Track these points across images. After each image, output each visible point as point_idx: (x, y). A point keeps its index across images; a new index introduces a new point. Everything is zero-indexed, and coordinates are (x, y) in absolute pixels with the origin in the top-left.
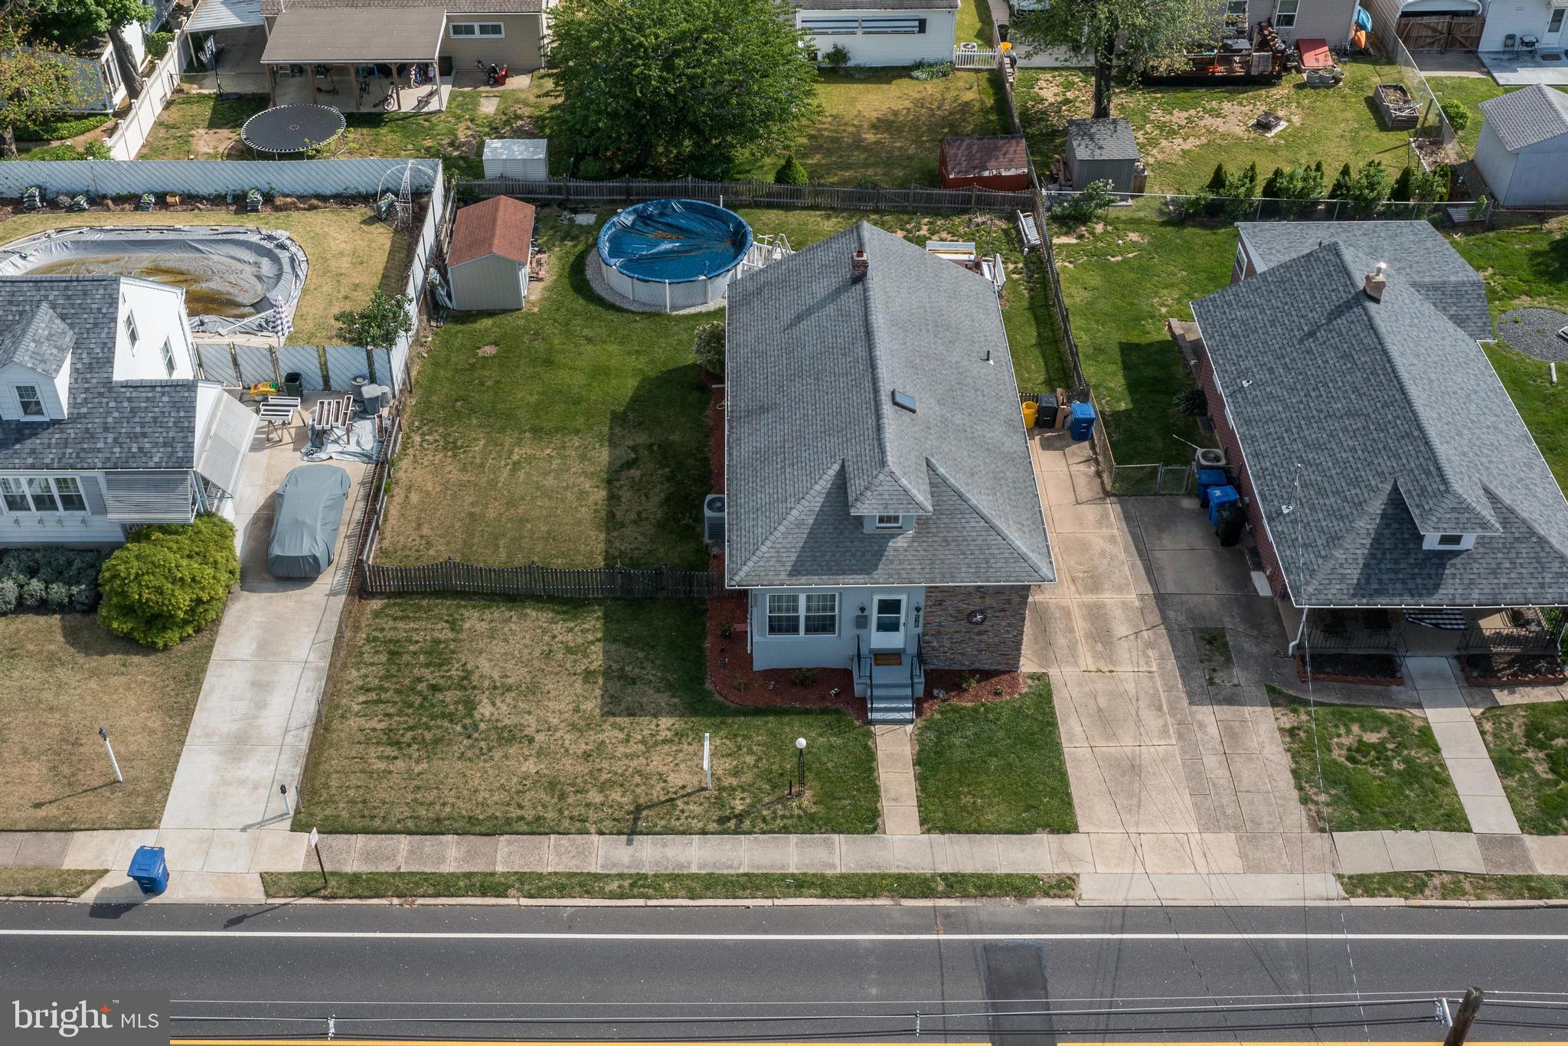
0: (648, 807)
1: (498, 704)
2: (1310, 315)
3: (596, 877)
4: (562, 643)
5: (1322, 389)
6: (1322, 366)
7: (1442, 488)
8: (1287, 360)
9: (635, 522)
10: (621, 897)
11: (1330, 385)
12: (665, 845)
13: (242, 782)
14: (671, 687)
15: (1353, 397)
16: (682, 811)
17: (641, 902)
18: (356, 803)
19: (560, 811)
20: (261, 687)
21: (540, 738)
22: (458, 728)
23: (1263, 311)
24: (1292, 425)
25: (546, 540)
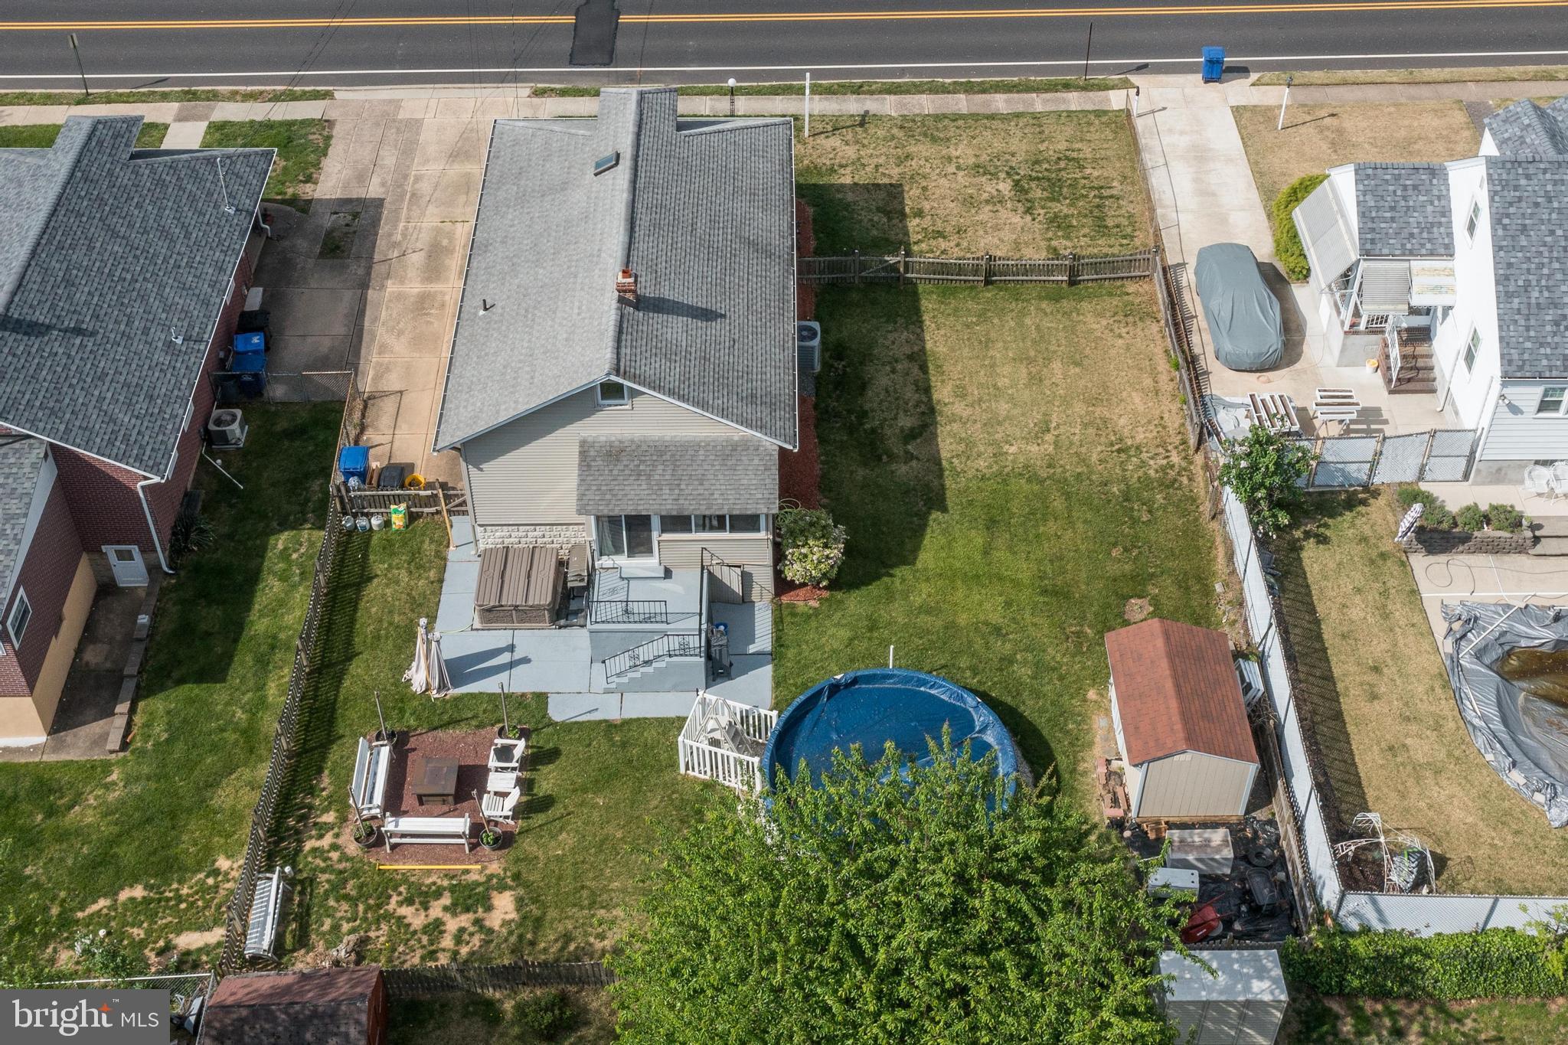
0: (854, 125)
1: (993, 190)
3: (889, 91)
8: (122, 327)
12: (840, 110)
16: (828, 124)
19: (924, 125)
25: (988, 340)
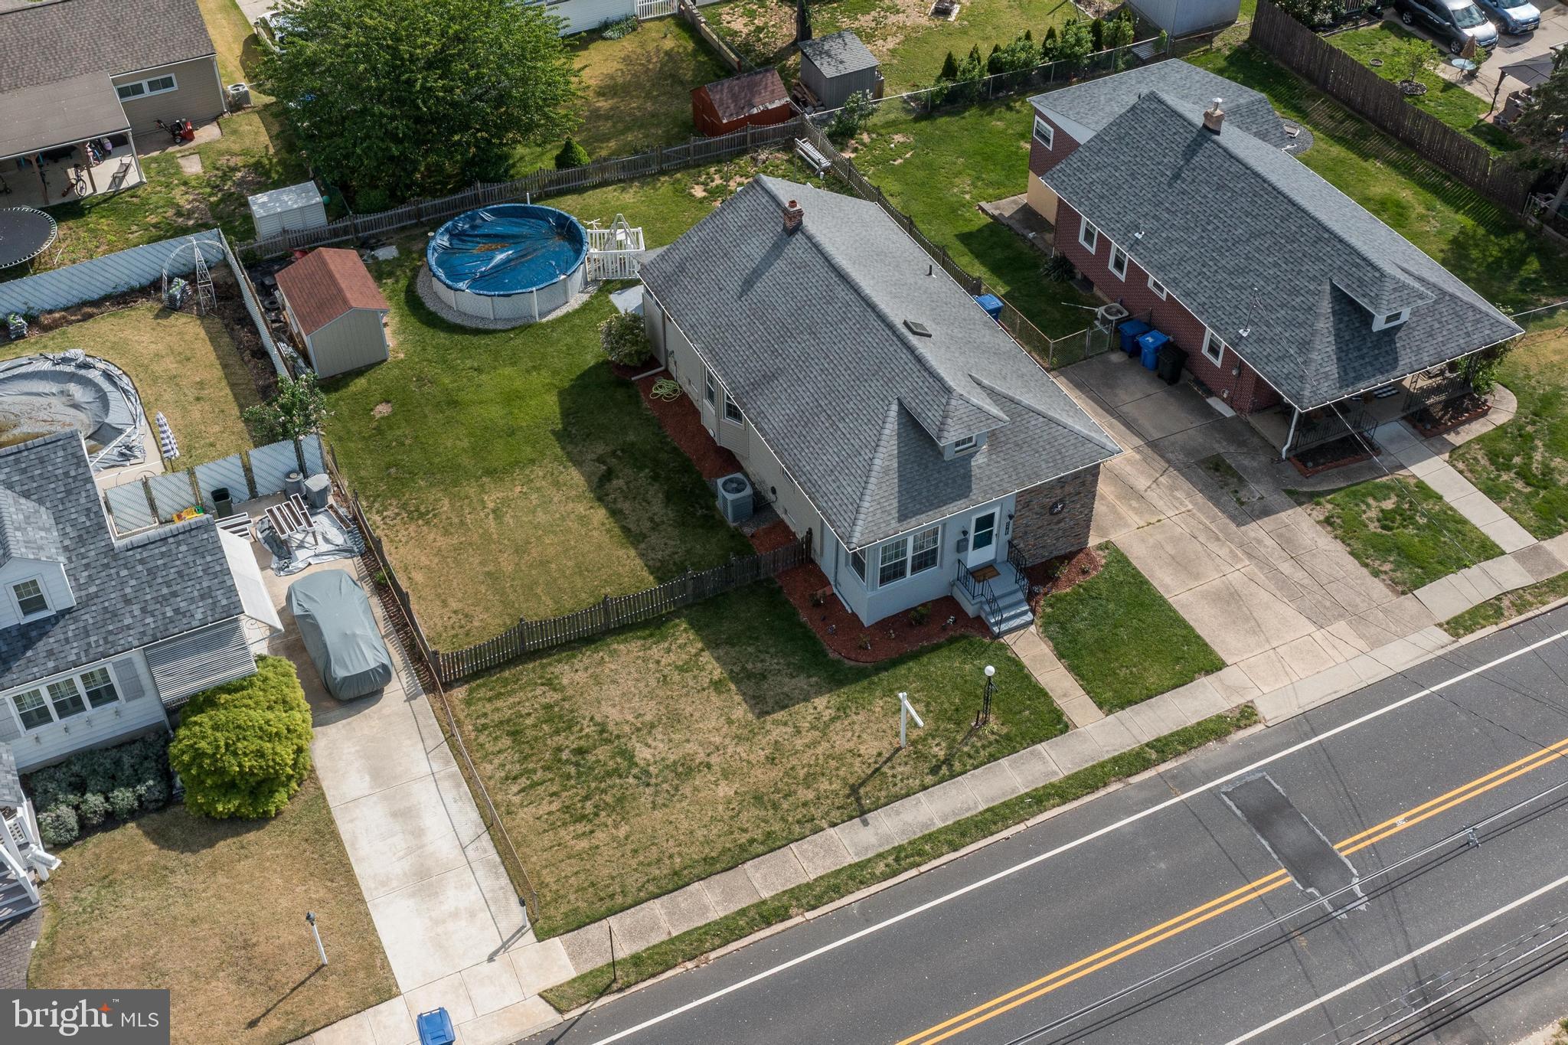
0: (862, 784)
1: (654, 744)
2: (1165, 161)
3: (861, 866)
4: (669, 665)
5: (1215, 221)
6: (1203, 201)
7: (1377, 274)
8: (1167, 204)
9: (653, 529)
10: (894, 874)
11: (1221, 215)
12: (898, 813)
13: (455, 915)
14: (800, 669)
15: (1248, 220)
16: (894, 776)
17: (913, 872)
18: (584, 889)
19: (783, 819)
20: (405, 815)
21: (714, 760)
22: (631, 780)
23: (1117, 169)
24: (1207, 260)
25: (581, 574)
